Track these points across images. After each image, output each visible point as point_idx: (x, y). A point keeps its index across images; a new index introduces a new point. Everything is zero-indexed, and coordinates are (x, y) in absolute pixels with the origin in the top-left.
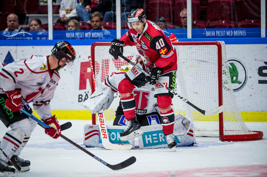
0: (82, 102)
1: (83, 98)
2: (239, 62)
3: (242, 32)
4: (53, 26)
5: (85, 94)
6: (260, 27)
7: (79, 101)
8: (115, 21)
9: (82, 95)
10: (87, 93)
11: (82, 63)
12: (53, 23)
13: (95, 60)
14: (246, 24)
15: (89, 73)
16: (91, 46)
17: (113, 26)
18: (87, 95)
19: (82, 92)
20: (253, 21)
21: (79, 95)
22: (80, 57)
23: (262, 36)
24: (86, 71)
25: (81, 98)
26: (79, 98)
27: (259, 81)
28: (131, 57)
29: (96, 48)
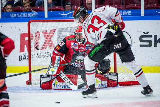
0: (22, 60)
1: (22, 58)
2: (127, 33)
3: (128, 13)
4: (2, 9)
5: (24, 55)
6: (141, 9)
7: (20, 60)
8: (44, 6)
9: (21, 56)
10: (25, 54)
11: (21, 34)
12: (1, 8)
13: (31, 32)
14: (131, 7)
15: (26, 41)
16: (27, 23)
17: (42, 9)
18: (25, 56)
19: (22, 54)
20: (135, 5)
21: (20, 56)
22: (20, 30)
23: (142, 15)
24: (24, 40)
25: (21, 58)
26: (20, 58)
27: (140, 45)
28: (54, 30)
29: (32, 24)
